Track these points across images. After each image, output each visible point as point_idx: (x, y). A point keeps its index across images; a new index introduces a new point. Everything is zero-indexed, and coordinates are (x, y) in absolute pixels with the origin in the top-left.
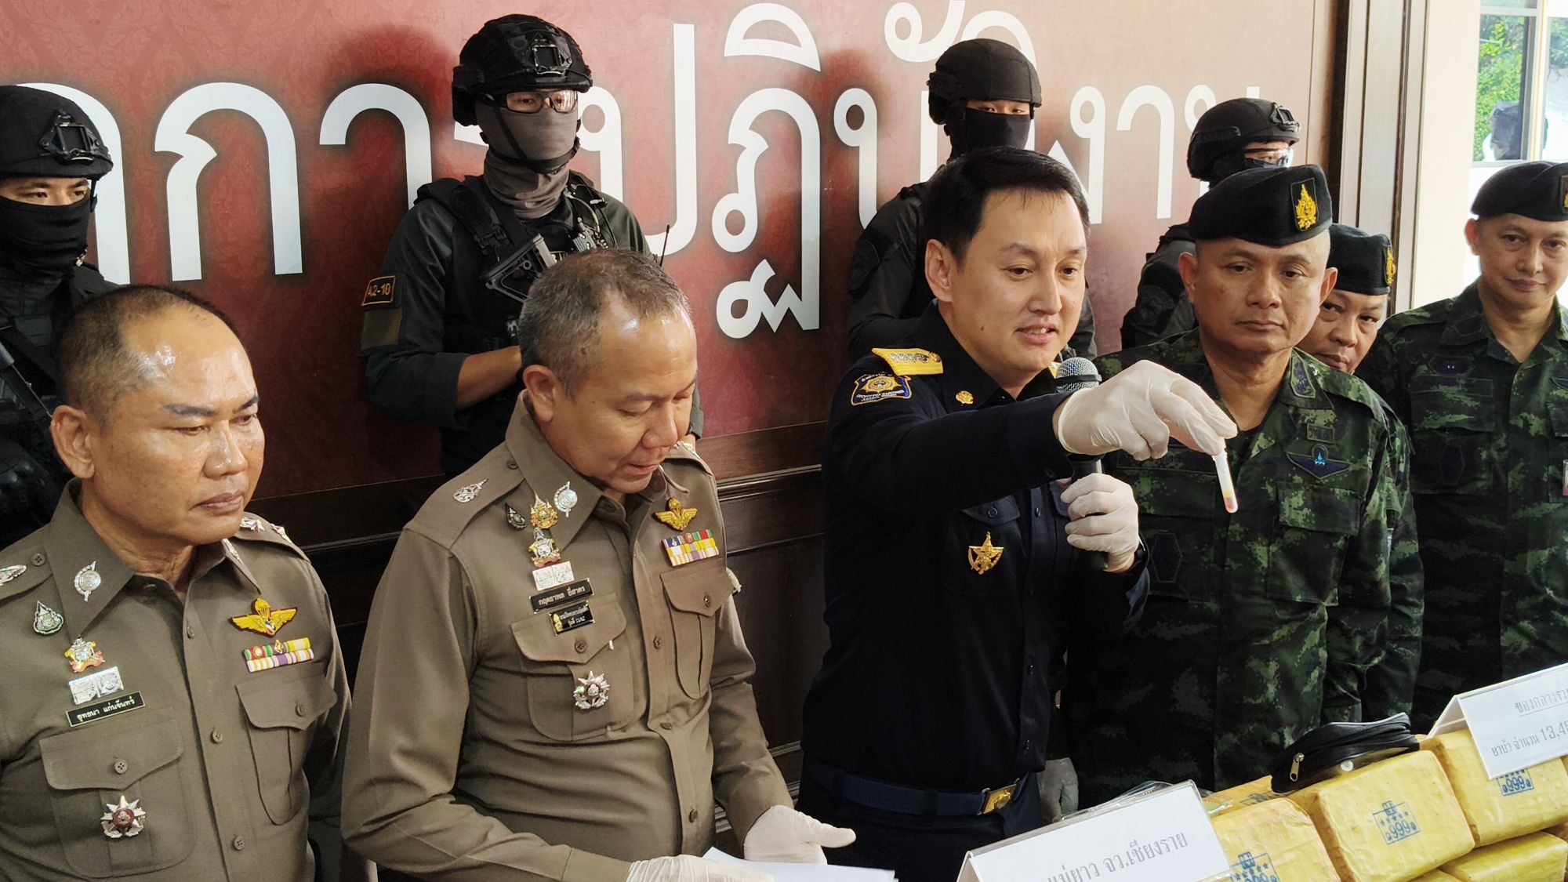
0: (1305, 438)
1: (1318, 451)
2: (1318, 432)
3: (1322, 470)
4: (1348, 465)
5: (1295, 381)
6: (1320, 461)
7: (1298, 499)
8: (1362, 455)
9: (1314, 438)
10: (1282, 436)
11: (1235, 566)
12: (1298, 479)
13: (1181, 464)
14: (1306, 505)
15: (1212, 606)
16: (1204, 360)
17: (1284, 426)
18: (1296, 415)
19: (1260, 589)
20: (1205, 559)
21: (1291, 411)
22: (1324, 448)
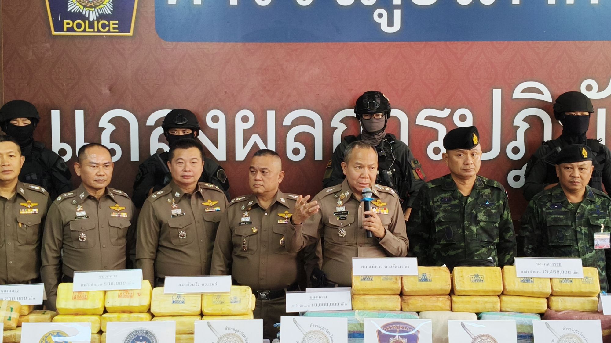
0: (482, 197)
1: (486, 200)
2: (486, 196)
3: (488, 206)
4: (495, 204)
5: (478, 183)
6: (487, 203)
7: (482, 214)
8: (499, 201)
9: (485, 197)
10: (476, 197)
11: (467, 233)
12: (482, 208)
13: (450, 208)
14: (484, 215)
15: (463, 244)
16: (453, 180)
17: (476, 195)
18: (479, 192)
19: (476, 239)
20: (459, 232)
21: (478, 191)
22: (488, 200)
